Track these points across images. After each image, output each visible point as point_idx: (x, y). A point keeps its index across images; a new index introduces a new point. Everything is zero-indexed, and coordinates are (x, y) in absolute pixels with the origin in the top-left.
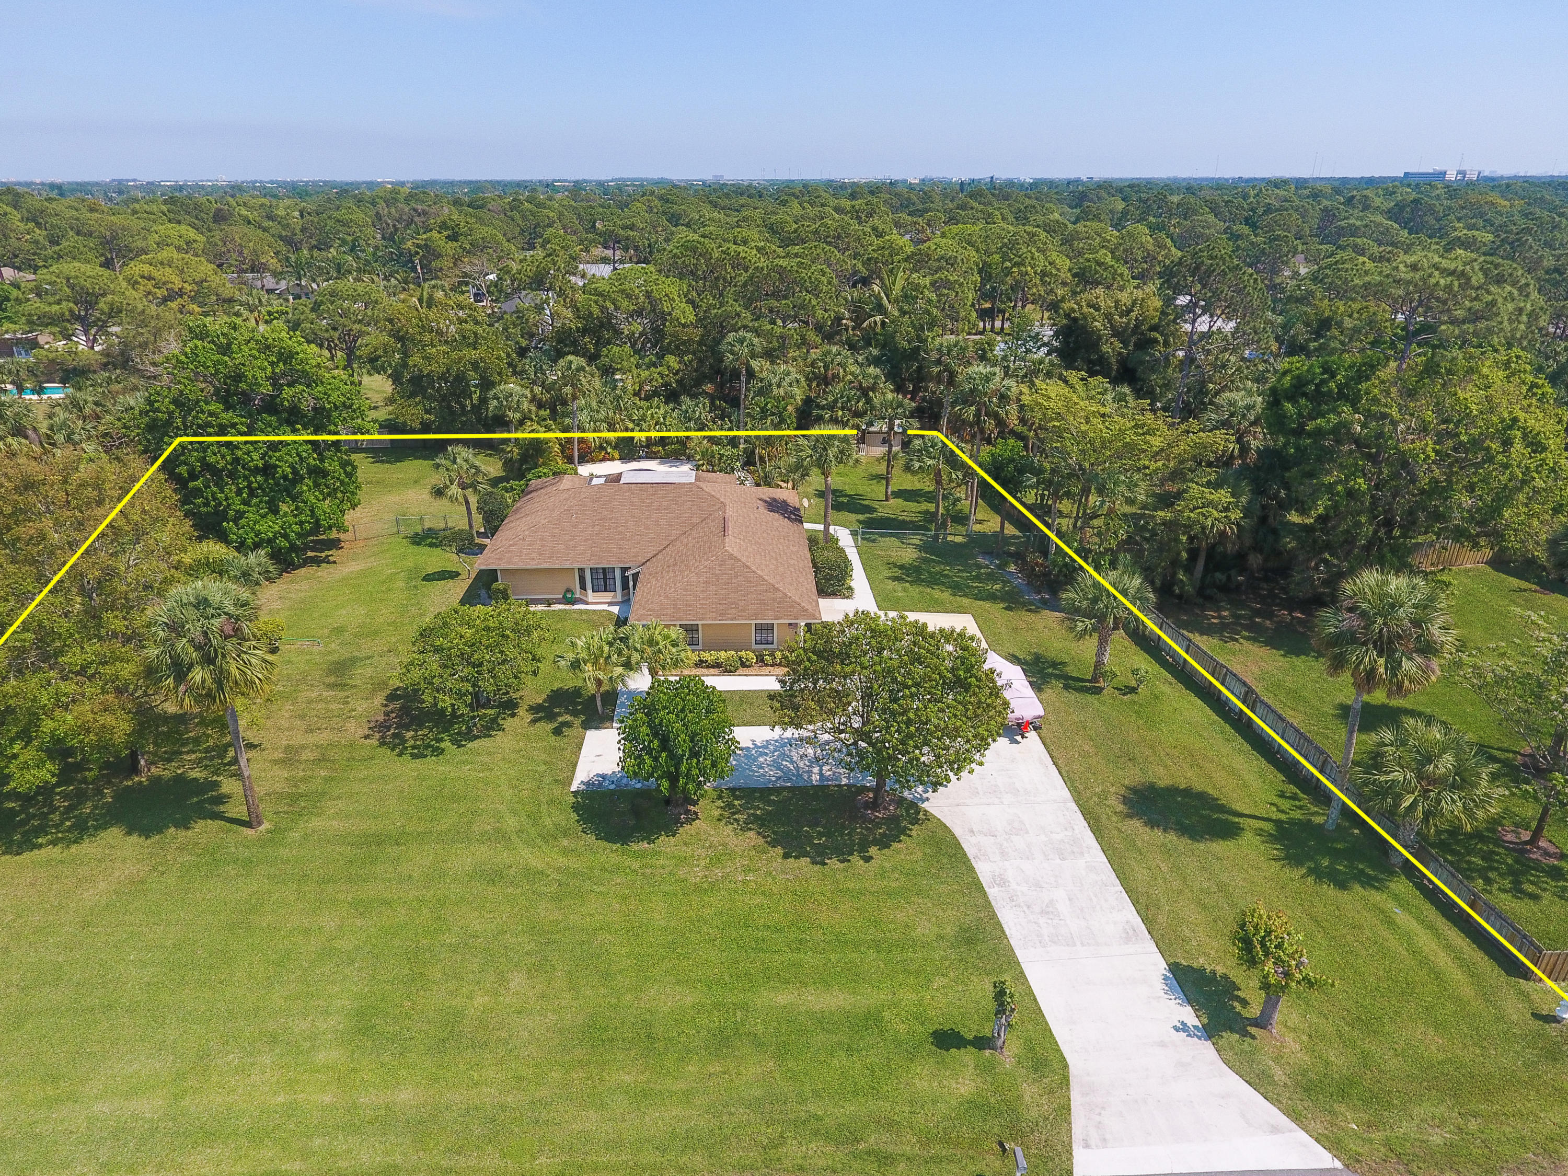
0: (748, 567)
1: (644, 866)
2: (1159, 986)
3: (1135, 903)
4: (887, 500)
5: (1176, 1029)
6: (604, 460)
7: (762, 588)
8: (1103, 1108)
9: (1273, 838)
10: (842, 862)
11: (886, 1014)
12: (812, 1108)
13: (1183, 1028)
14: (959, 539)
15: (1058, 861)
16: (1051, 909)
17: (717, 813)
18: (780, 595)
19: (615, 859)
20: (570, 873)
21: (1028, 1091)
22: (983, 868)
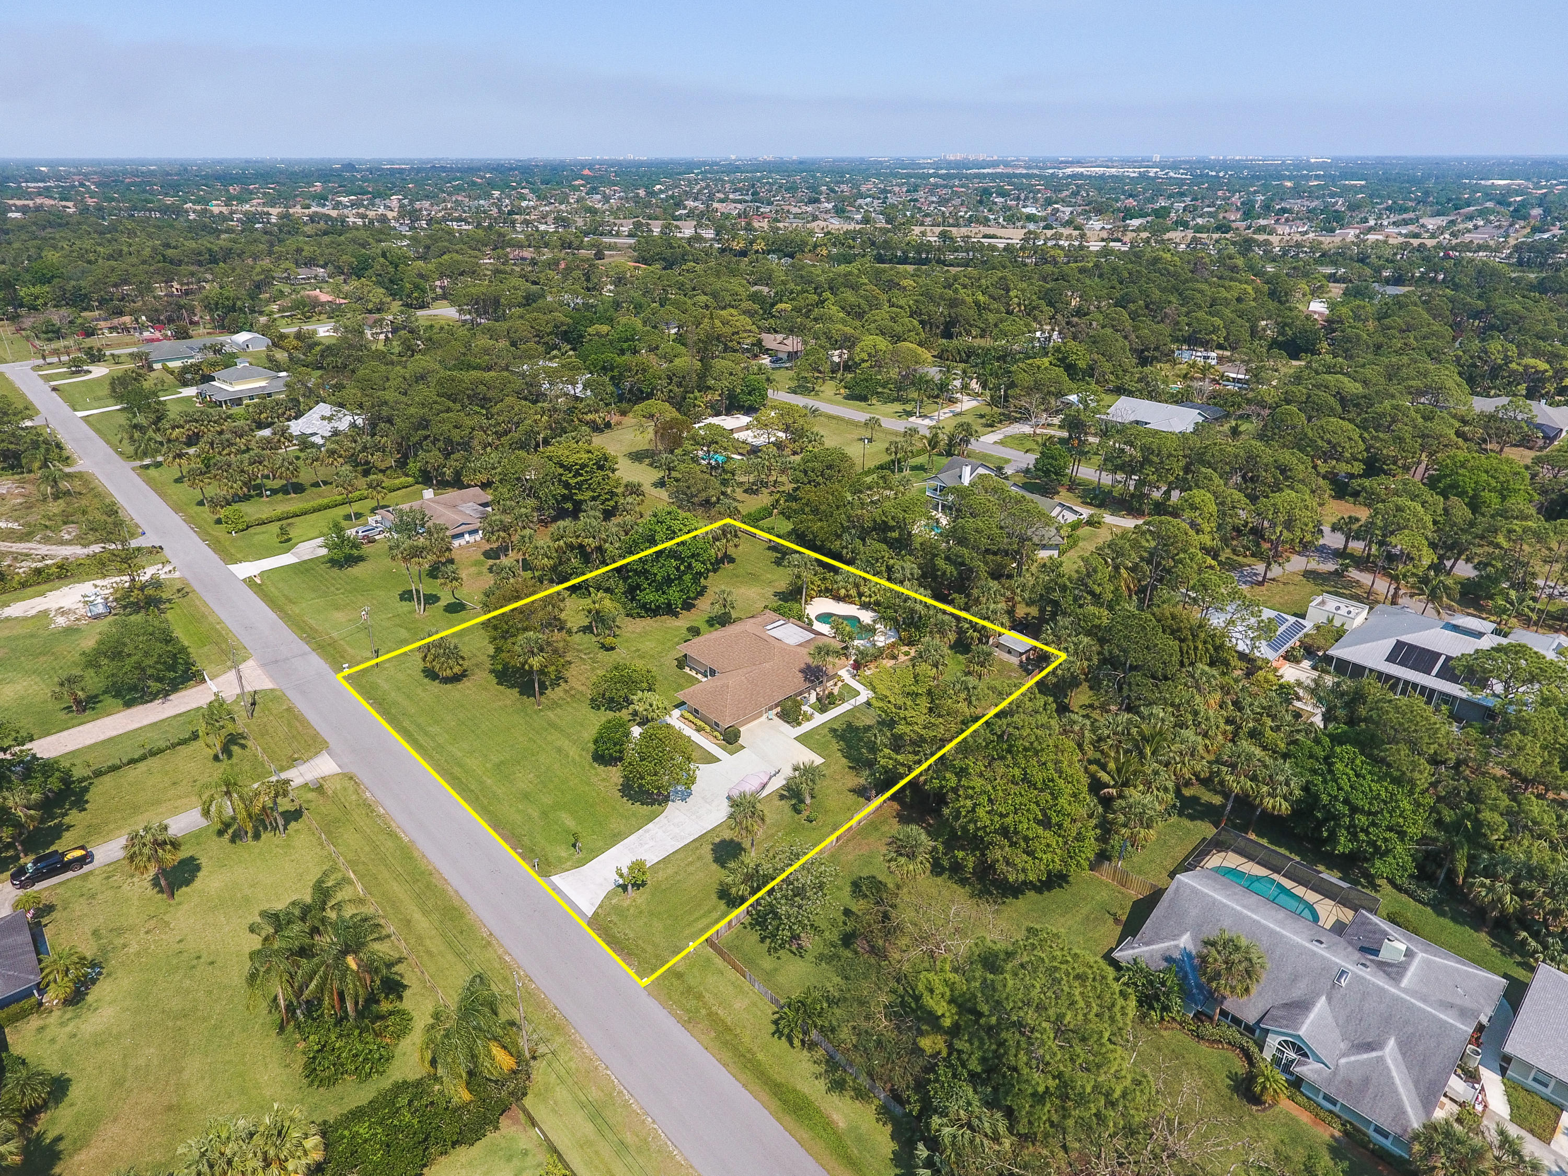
1: (589, 771)
5: (614, 880)
10: (627, 800)
12: (537, 835)
15: (669, 838)
19: (587, 765)
20: (573, 760)
21: (569, 863)
22: (650, 825)
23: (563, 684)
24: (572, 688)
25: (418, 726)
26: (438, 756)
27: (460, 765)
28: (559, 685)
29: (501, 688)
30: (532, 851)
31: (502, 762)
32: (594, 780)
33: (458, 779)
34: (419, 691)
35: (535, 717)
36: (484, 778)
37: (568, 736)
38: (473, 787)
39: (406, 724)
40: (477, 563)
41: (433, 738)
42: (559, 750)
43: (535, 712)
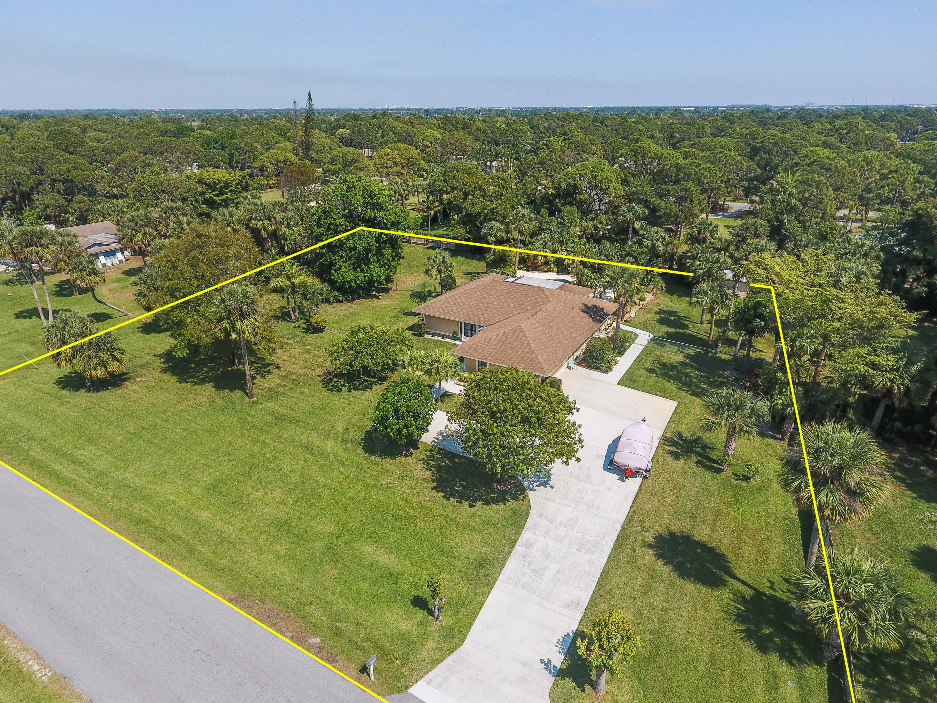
0: (526, 337)
1: (368, 468)
2: (559, 636)
3: (596, 590)
4: (701, 324)
5: (542, 661)
6: (548, 271)
7: (526, 350)
8: (457, 672)
9: (743, 600)
10: (457, 502)
11: (404, 578)
12: (334, 597)
13: (547, 664)
14: (725, 357)
15: (575, 550)
16: (541, 571)
17: (421, 457)
18: (534, 356)
19: (361, 460)
20: (338, 459)
21: (430, 644)
22: (526, 535)
23: (276, 371)
24: (290, 373)
25: (58, 452)
26: (99, 491)
27: (145, 498)
28: (269, 372)
29: (188, 386)
30: (339, 634)
31: (219, 481)
32: (385, 480)
33: (144, 521)
34: (55, 406)
35: (252, 412)
36: (196, 512)
37: (314, 428)
38: (177, 531)
39: (35, 452)
40: (118, 280)
41: (85, 465)
42: (309, 448)
43: (251, 407)
